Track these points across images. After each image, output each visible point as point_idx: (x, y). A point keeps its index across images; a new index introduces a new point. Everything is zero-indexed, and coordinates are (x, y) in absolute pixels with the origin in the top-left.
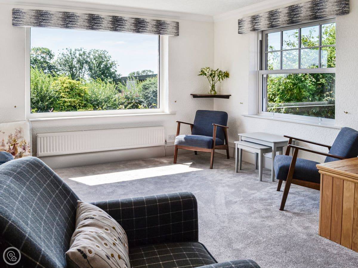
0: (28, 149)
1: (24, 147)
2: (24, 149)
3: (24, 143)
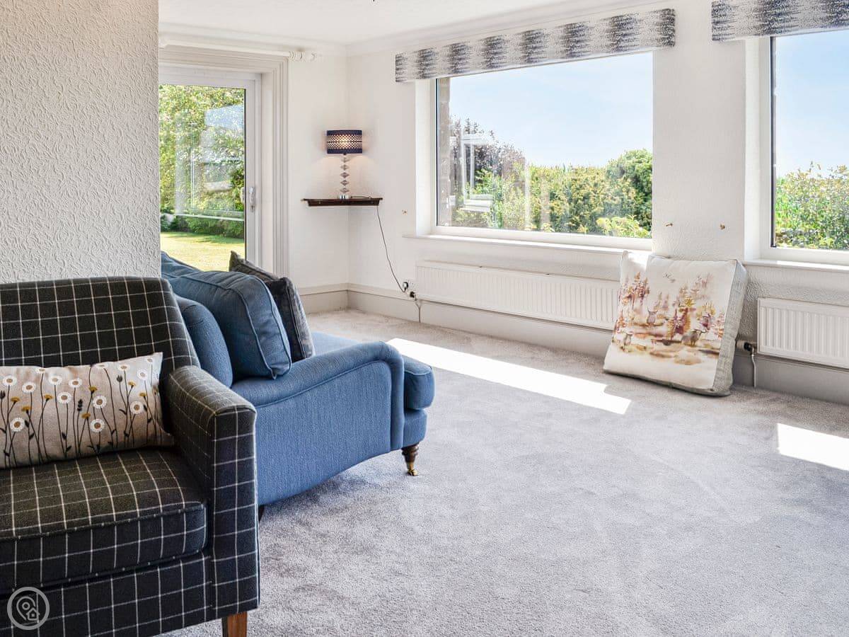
0: (717, 327)
1: (707, 321)
2: (706, 325)
3: (709, 312)
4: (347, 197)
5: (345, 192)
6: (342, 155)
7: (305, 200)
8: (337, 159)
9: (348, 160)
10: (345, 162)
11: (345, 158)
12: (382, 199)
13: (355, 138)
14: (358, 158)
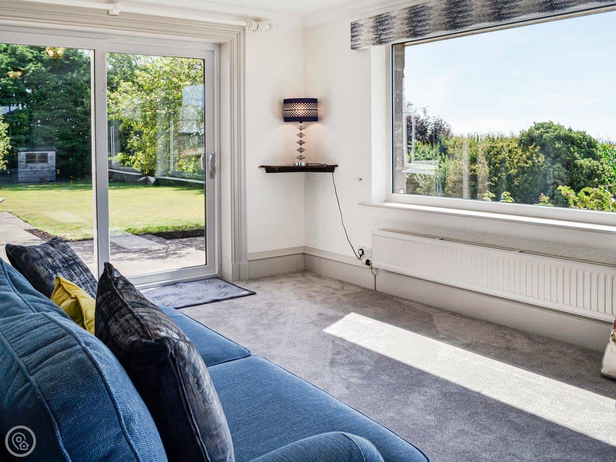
4: (303, 164)
5: (301, 159)
6: (298, 123)
7: (262, 167)
8: (293, 127)
9: (305, 128)
10: (301, 130)
11: (301, 126)
12: (337, 166)
13: (311, 106)
14: (313, 127)
